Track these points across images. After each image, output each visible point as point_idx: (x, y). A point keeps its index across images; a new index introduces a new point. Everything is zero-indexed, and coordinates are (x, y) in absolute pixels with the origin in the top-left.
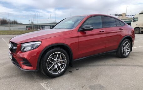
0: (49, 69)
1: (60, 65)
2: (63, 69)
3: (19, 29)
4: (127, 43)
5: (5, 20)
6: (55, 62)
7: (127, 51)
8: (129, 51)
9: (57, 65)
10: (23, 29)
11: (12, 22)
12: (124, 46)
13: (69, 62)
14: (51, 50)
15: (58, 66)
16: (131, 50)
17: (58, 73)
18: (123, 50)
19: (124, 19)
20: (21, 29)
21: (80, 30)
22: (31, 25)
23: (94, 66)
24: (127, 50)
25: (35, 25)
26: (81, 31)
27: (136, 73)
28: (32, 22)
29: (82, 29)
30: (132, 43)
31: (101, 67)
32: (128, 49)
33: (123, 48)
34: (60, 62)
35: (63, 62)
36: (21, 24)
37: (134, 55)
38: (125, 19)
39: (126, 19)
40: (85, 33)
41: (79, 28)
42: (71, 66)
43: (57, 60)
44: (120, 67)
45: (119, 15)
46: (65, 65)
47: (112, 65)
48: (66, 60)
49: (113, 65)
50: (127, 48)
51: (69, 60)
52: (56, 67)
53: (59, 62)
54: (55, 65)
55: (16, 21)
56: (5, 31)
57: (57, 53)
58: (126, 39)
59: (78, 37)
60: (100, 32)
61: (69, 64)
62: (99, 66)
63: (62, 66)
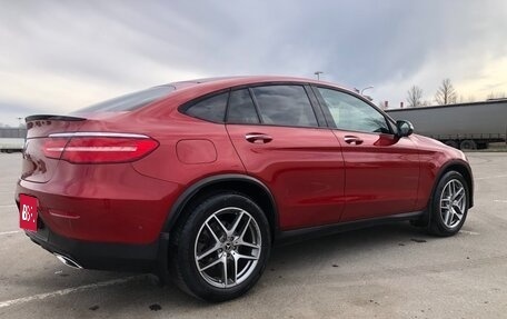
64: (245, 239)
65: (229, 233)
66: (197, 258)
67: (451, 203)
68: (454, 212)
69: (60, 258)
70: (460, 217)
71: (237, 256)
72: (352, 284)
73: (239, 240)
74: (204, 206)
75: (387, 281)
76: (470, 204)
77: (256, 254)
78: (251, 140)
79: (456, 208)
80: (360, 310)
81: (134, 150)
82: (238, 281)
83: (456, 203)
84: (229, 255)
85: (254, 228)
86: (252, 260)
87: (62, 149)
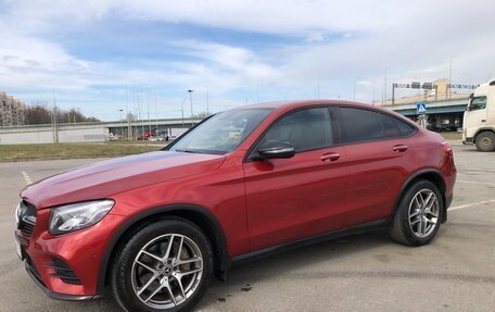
0: (139, 293)
1: (178, 276)
2: (191, 293)
3: (86, 137)
4: (425, 196)
5: (43, 110)
6: (161, 267)
7: (428, 223)
8: (434, 220)
9: (170, 277)
10: (98, 137)
11: (66, 115)
12: (414, 206)
13: (212, 268)
14: (147, 226)
15: (173, 283)
16: (443, 218)
17: (172, 305)
18: (413, 219)
19: (444, 98)
20: (93, 137)
21: (252, 155)
22: (124, 125)
23: (305, 276)
24: (426, 220)
25: (140, 124)
26: (254, 160)
27: (446, 306)
28: (130, 115)
29: (258, 155)
30: (447, 195)
31: (328, 281)
32: (429, 216)
33: (413, 211)
34: (181, 268)
35: (192, 266)
36: (94, 122)
37: (455, 237)
38: (446, 101)
39: (450, 100)
40: (271, 167)
41: (249, 151)
42: (223, 281)
43: (170, 262)
44: (394, 281)
45: (424, 87)
46: (199, 278)
47: (370, 274)
48: (200, 258)
49: (372, 273)
50: (428, 210)
51: (211, 260)
52: (165, 283)
53: (175, 269)
54: (161, 276)
55: (76, 110)
56: (37, 148)
57: (169, 237)
58: (422, 182)
59: (244, 180)
60: (324, 160)
61: (211, 272)
62: (323, 276)
63: (186, 280)
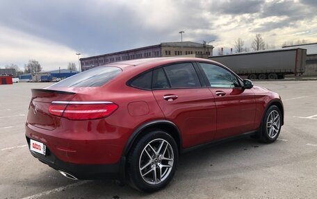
64: (165, 156)
65: (157, 153)
66: (141, 169)
67: (272, 124)
68: (274, 129)
69: (62, 173)
70: (277, 131)
71: (161, 166)
72: (224, 177)
73: (162, 157)
74: (143, 140)
75: (242, 174)
76: (282, 123)
77: (171, 164)
78: (167, 99)
79: (275, 127)
80: (231, 194)
81: (105, 111)
82: (162, 180)
83: (275, 124)
84: (157, 165)
85: (170, 149)
86: (169, 168)
87: (62, 111)
